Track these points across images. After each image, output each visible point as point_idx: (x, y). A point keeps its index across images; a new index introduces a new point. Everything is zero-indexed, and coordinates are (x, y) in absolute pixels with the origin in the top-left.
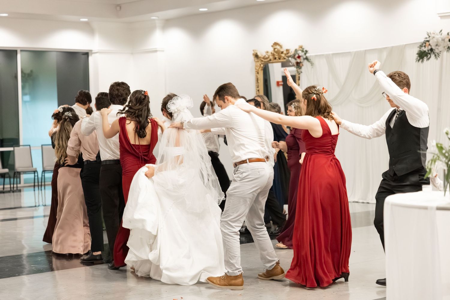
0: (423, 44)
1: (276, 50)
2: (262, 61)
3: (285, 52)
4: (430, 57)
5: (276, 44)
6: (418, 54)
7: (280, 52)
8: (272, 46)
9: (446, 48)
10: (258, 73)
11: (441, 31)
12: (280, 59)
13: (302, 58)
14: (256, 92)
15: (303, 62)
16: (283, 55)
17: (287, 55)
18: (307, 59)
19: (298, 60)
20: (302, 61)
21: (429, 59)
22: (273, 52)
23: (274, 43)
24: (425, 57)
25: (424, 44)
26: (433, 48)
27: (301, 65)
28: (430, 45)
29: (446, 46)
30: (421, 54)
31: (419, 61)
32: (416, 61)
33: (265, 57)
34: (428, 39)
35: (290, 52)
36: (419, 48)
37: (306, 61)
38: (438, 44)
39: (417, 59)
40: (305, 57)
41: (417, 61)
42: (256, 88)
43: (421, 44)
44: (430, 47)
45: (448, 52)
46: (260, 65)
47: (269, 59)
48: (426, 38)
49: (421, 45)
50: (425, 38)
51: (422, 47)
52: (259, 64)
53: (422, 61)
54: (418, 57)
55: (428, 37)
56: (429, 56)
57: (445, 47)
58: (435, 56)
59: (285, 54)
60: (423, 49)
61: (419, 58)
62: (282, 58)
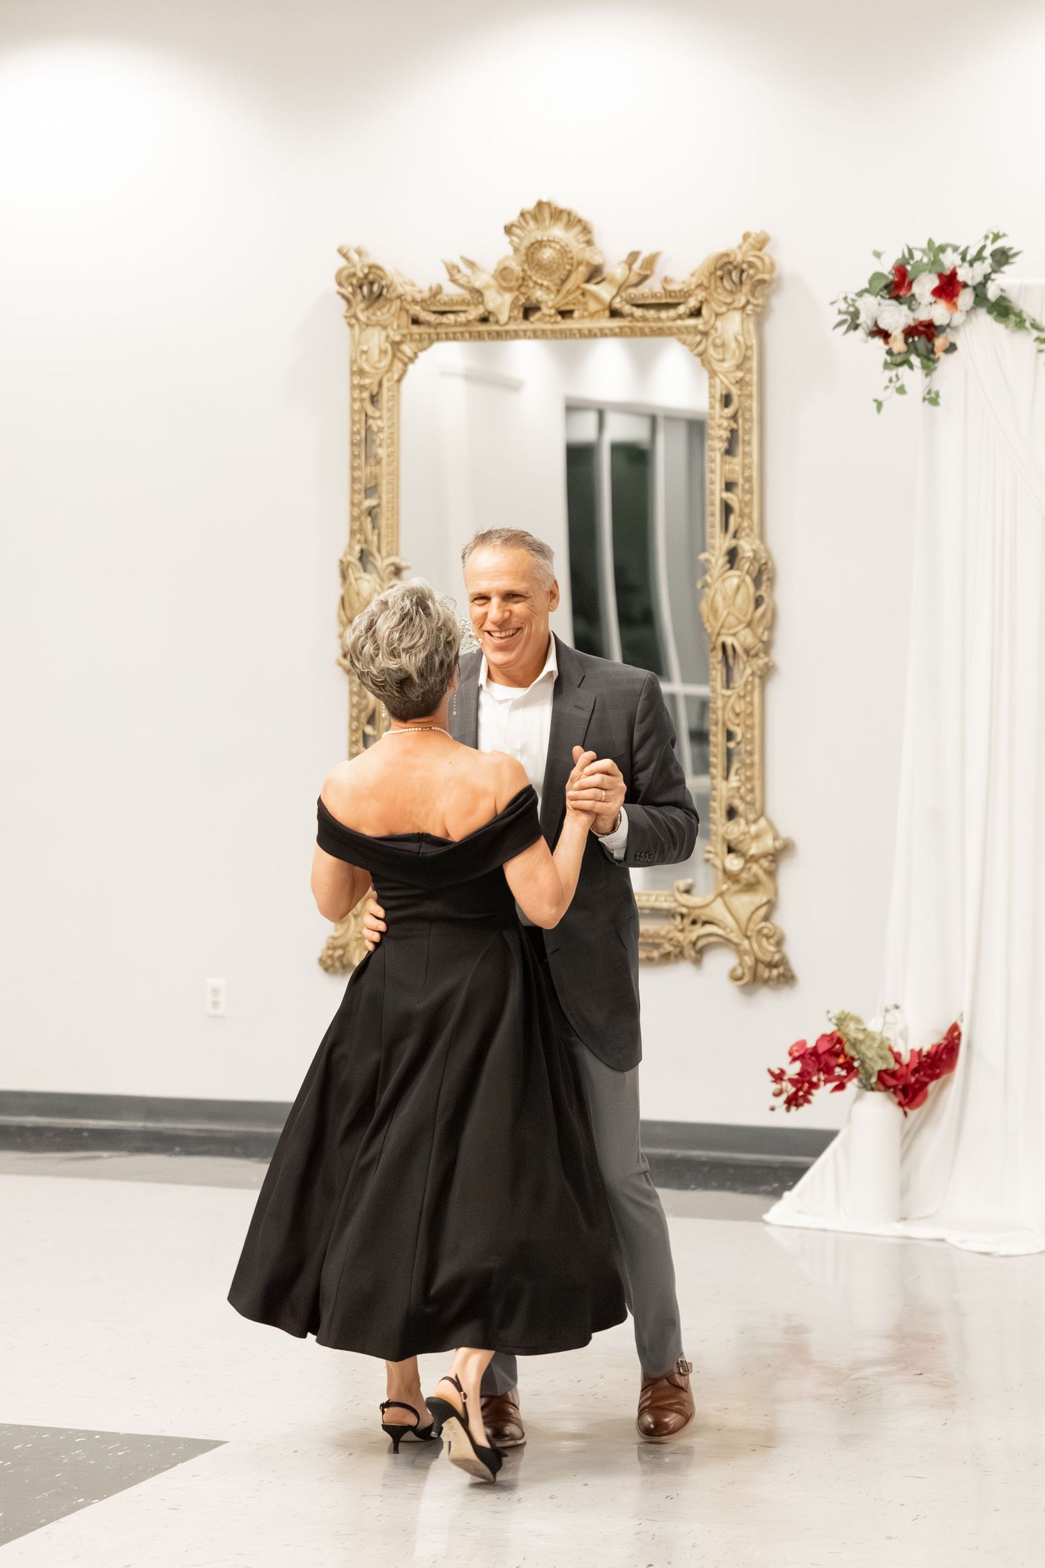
1: (547, 254)
2: (416, 321)
3: (616, 270)
5: (544, 212)
7: (582, 271)
8: (508, 230)
10: (374, 399)
12: (565, 314)
13: (965, 298)
14: (354, 519)
15: (956, 329)
16: (605, 292)
17: (633, 291)
18: (1002, 310)
19: (938, 313)
20: (958, 318)
22: (515, 266)
23: (530, 205)
27: (940, 342)
33: (443, 297)
35: (660, 271)
37: (984, 319)
40: (992, 293)
42: (353, 491)
46: (396, 345)
47: (474, 313)
52: (375, 340)
59: (621, 287)
62: (593, 306)
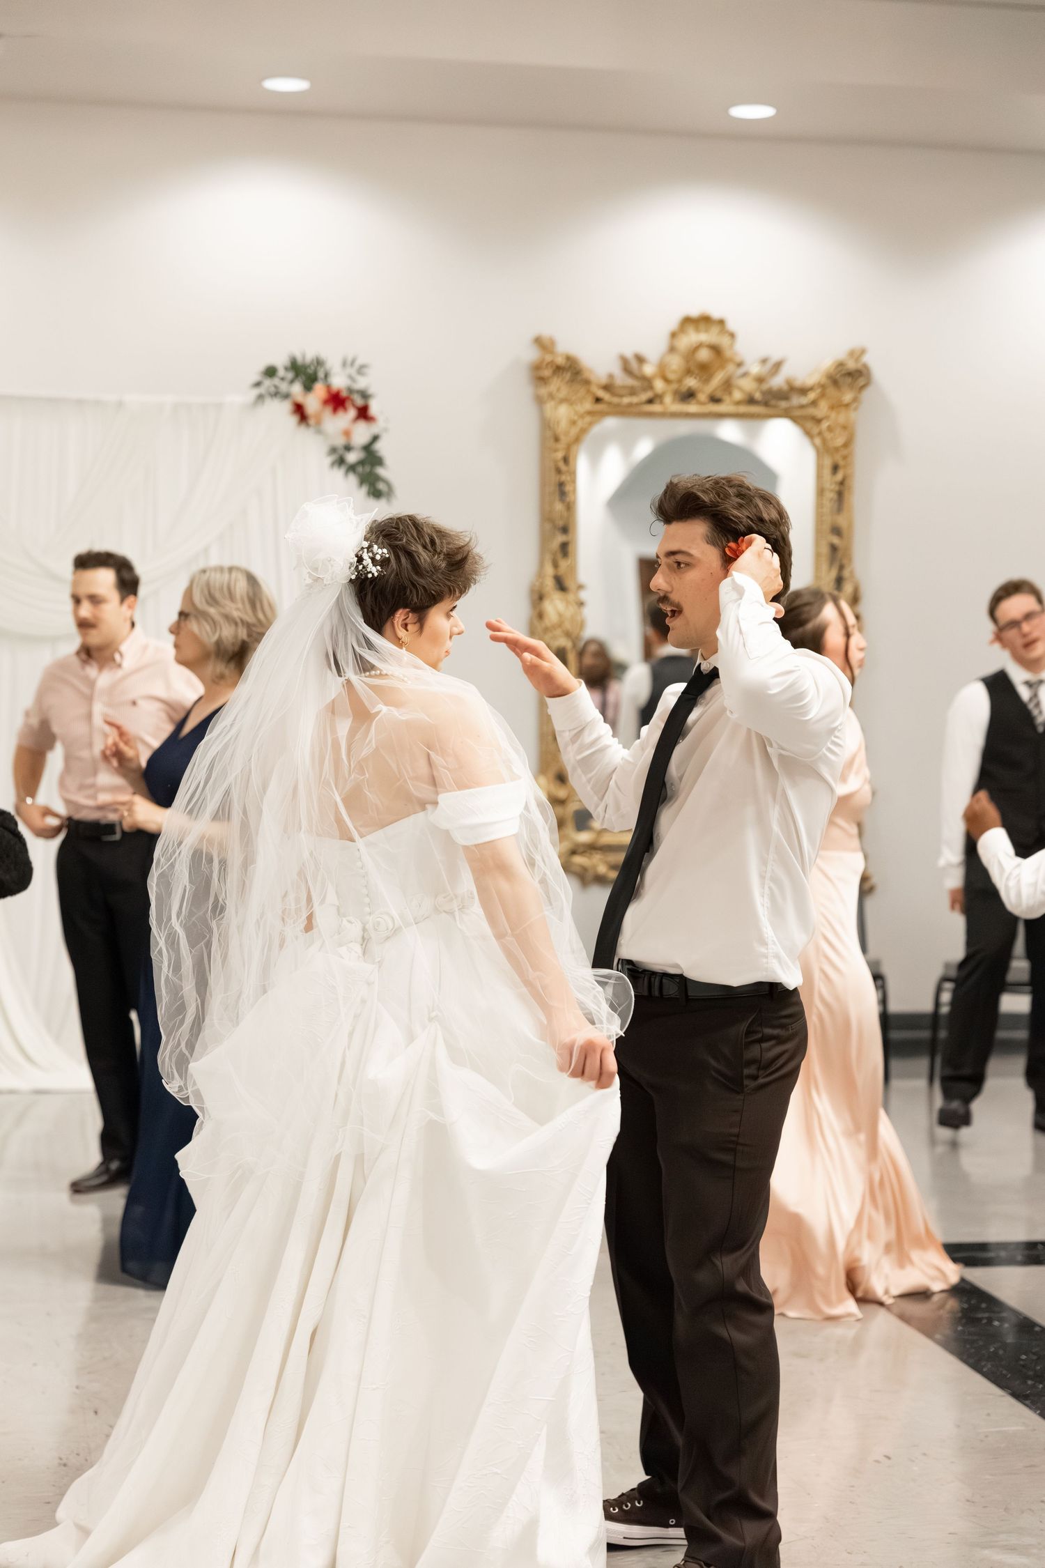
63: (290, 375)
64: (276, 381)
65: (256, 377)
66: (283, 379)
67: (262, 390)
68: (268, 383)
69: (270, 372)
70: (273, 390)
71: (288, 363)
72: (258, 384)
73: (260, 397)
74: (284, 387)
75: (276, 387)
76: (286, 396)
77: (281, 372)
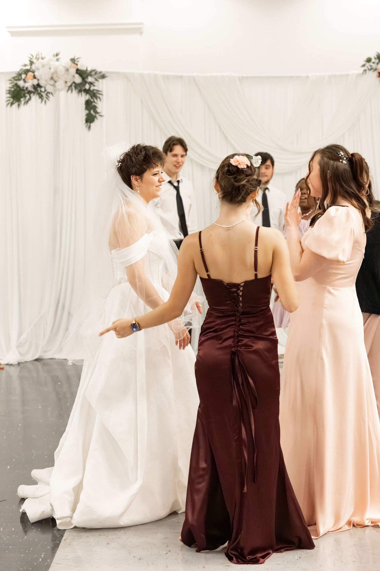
0: (20, 75)
4: (30, 99)
6: (10, 92)
9: (69, 84)
11: (57, 55)
21: (27, 102)
24: (22, 99)
25: (23, 76)
26: (42, 83)
28: (34, 77)
29: (69, 82)
30: (16, 92)
31: (12, 104)
32: (8, 104)
34: (28, 67)
36: (10, 82)
38: (55, 76)
39: (9, 100)
41: (9, 106)
43: (14, 75)
44: (35, 82)
45: (70, 91)
48: (25, 65)
49: (16, 77)
50: (23, 64)
51: (19, 80)
53: (19, 105)
54: (9, 97)
55: (28, 63)
56: (28, 97)
57: (66, 82)
58: (41, 97)
60: (21, 83)
61: (12, 100)
63: (377, 61)
64: (371, 64)
65: (364, 63)
66: (374, 63)
67: (365, 68)
68: (368, 64)
69: (369, 60)
70: (369, 67)
71: (376, 57)
72: (364, 66)
73: (365, 70)
74: (374, 66)
75: (371, 66)
76: (376, 69)
77: (373, 60)
